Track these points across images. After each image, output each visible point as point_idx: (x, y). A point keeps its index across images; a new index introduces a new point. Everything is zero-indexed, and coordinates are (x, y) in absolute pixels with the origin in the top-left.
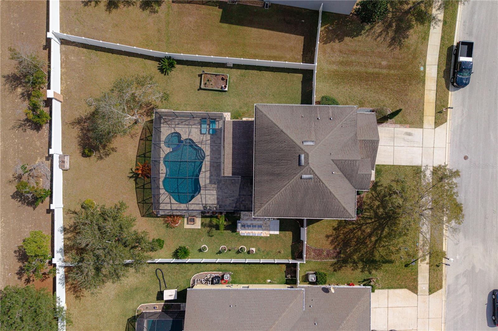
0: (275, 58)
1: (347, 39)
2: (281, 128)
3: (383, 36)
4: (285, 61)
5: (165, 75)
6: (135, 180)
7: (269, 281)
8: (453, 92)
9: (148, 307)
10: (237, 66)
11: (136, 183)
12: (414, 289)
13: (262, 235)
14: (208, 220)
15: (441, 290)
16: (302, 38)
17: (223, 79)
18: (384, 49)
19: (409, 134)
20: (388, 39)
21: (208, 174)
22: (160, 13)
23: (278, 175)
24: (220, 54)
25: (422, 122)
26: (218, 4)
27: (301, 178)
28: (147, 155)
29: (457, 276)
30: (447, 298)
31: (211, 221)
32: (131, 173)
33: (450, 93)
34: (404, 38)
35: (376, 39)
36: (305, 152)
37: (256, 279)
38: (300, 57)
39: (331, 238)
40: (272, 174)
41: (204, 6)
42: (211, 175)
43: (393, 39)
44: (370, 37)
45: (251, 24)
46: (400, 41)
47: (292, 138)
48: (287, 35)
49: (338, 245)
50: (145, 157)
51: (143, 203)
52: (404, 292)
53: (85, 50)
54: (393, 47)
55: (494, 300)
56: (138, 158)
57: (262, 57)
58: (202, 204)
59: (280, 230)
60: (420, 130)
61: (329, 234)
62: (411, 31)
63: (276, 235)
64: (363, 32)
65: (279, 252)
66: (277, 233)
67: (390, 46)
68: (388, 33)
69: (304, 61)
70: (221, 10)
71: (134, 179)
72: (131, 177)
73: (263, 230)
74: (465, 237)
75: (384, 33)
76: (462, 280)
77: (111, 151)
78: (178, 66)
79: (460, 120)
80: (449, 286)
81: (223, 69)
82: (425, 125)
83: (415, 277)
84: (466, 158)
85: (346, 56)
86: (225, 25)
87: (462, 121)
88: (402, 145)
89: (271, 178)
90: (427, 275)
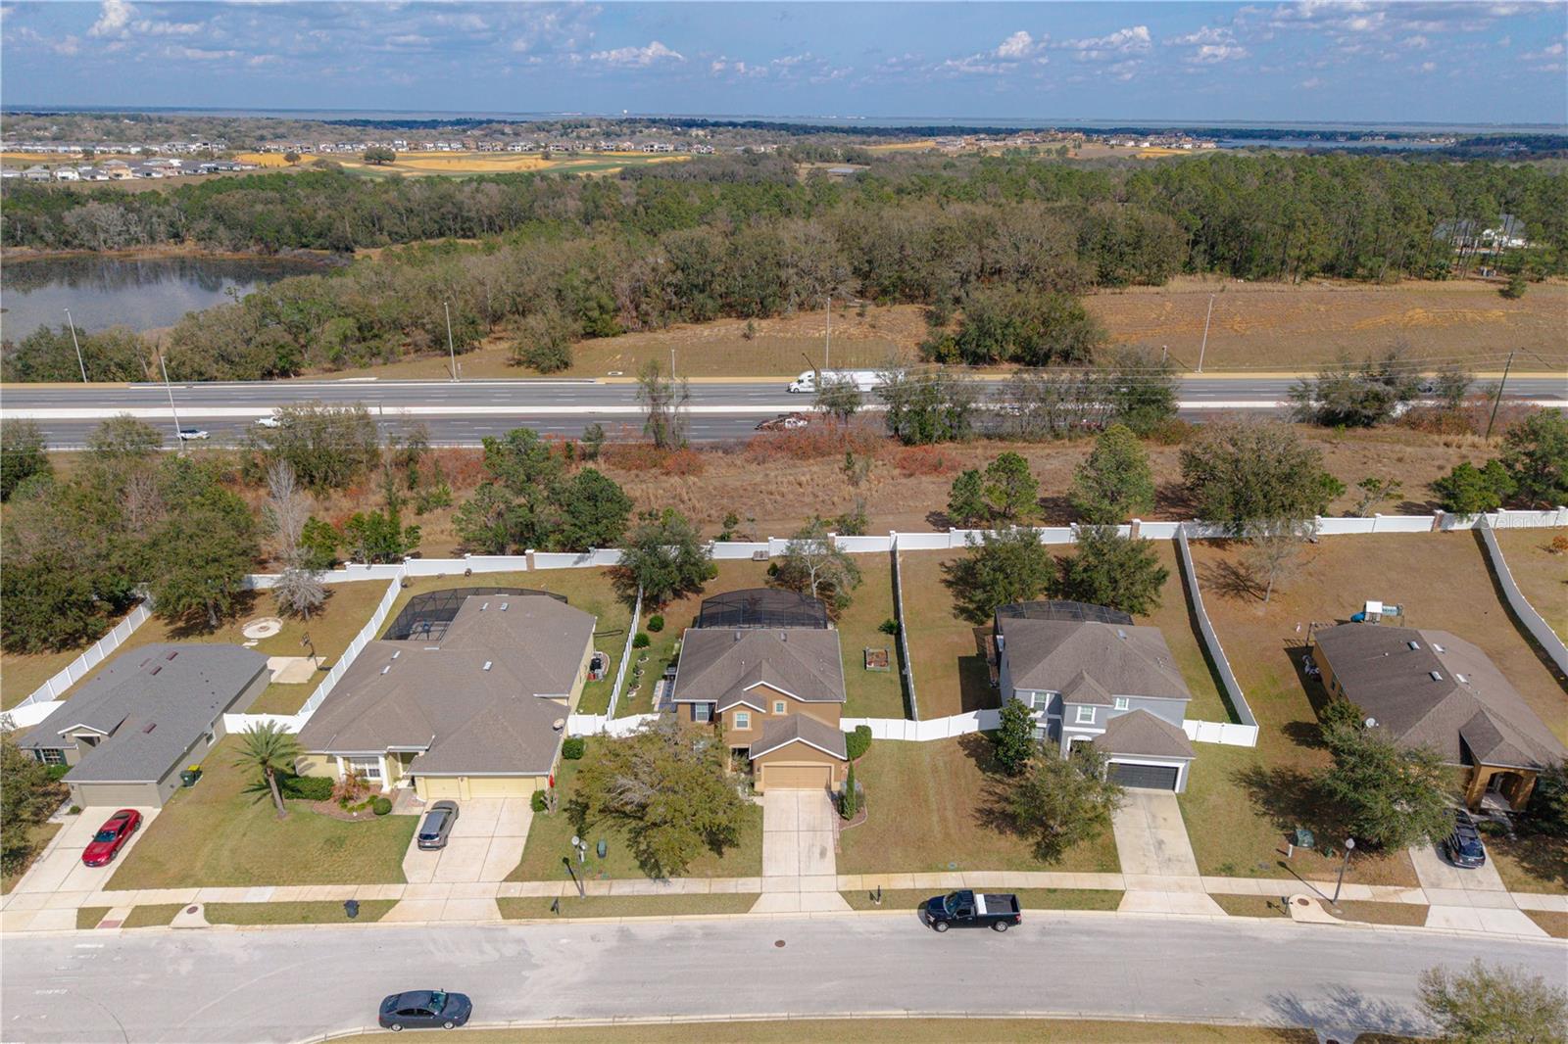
1: (972, 761)
3: (992, 798)
5: (879, 629)
8: (917, 916)
10: (904, 679)
12: (514, 876)
15: (500, 916)
18: (970, 806)
19: (823, 854)
20: (987, 806)
24: (917, 663)
25: (848, 872)
29: (524, 941)
30: (482, 928)
33: (916, 911)
34: (997, 827)
35: (982, 790)
41: (975, 645)
43: (991, 812)
44: (984, 784)
46: (992, 823)
52: (515, 858)
53: (889, 567)
54: (977, 815)
60: (833, 871)
62: (1015, 838)
64: (989, 774)
67: (979, 811)
68: (998, 802)
74: (606, 950)
75: (995, 798)
76: (510, 950)
78: (893, 637)
79: (861, 930)
80: (505, 929)
82: (842, 878)
83: (540, 874)
84: (780, 944)
85: (947, 767)
86: (957, 661)
87: (860, 933)
88: (802, 844)
90: (540, 894)
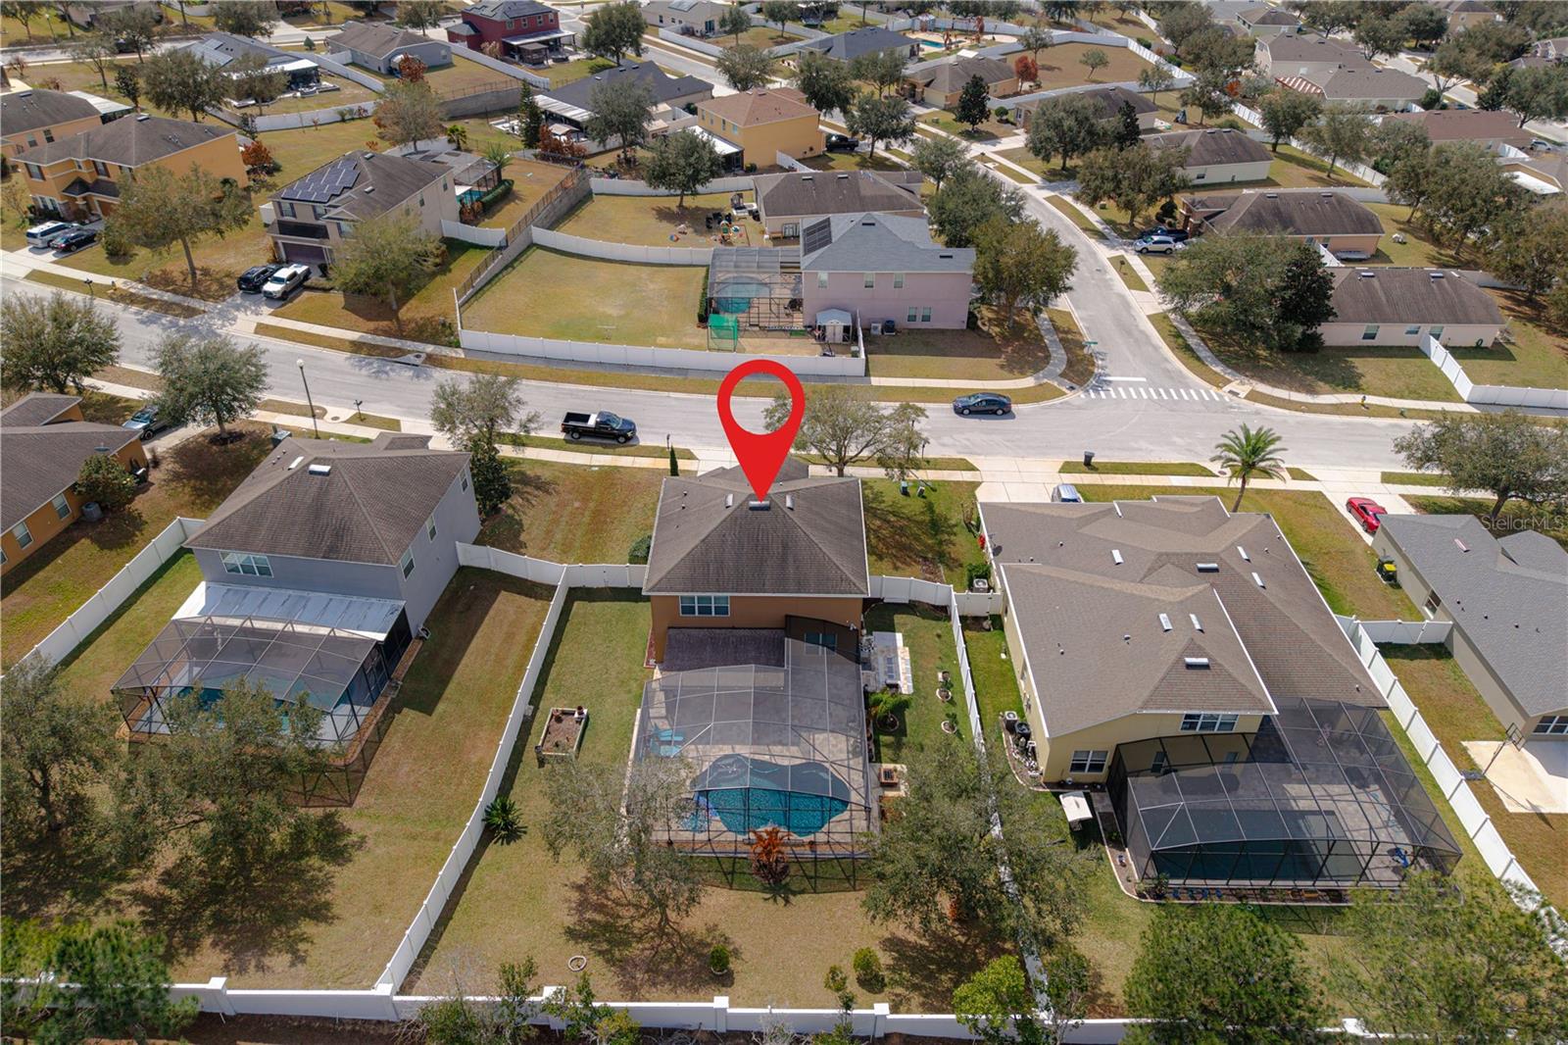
0: (532, 639)
2: (697, 542)
3: (530, 497)
4: (542, 625)
5: (525, 832)
6: (794, 893)
7: (1003, 656)
9: (1124, 878)
10: (536, 698)
11: (803, 892)
13: (908, 658)
14: (883, 750)
15: (969, 460)
16: (503, 593)
17: (559, 720)
20: (538, 493)
21: (777, 749)
22: (367, 832)
23: (785, 547)
24: (501, 726)
26: (390, 715)
27: (792, 509)
28: (727, 866)
31: (887, 746)
32: (775, 900)
35: (534, 506)
36: (747, 500)
37: (1004, 675)
38: (539, 603)
39: (899, 564)
40: (784, 559)
41: (386, 740)
42: (781, 743)
43: (539, 488)
44: (527, 511)
45: (451, 665)
47: (719, 521)
48: (492, 612)
49: (910, 557)
50: (733, 873)
51: (855, 881)
54: (551, 491)
55: (971, 412)
56: (735, 886)
57: (525, 658)
58: (849, 759)
59: (894, 631)
61: (891, 566)
63: (905, 638)
65: (939, 636)
66: (899, 636)
67: (548, 492)
69: (549, 598)
70: (405, 710)
71: (791, 897)
72: (787, 901)
73: (897, 656)
75: (527, 496)
77: (717, 933)
81: (535, 724)
83: (952, 483)
85: (552, 545)
86: (440, 707)
89: (791, 559)
